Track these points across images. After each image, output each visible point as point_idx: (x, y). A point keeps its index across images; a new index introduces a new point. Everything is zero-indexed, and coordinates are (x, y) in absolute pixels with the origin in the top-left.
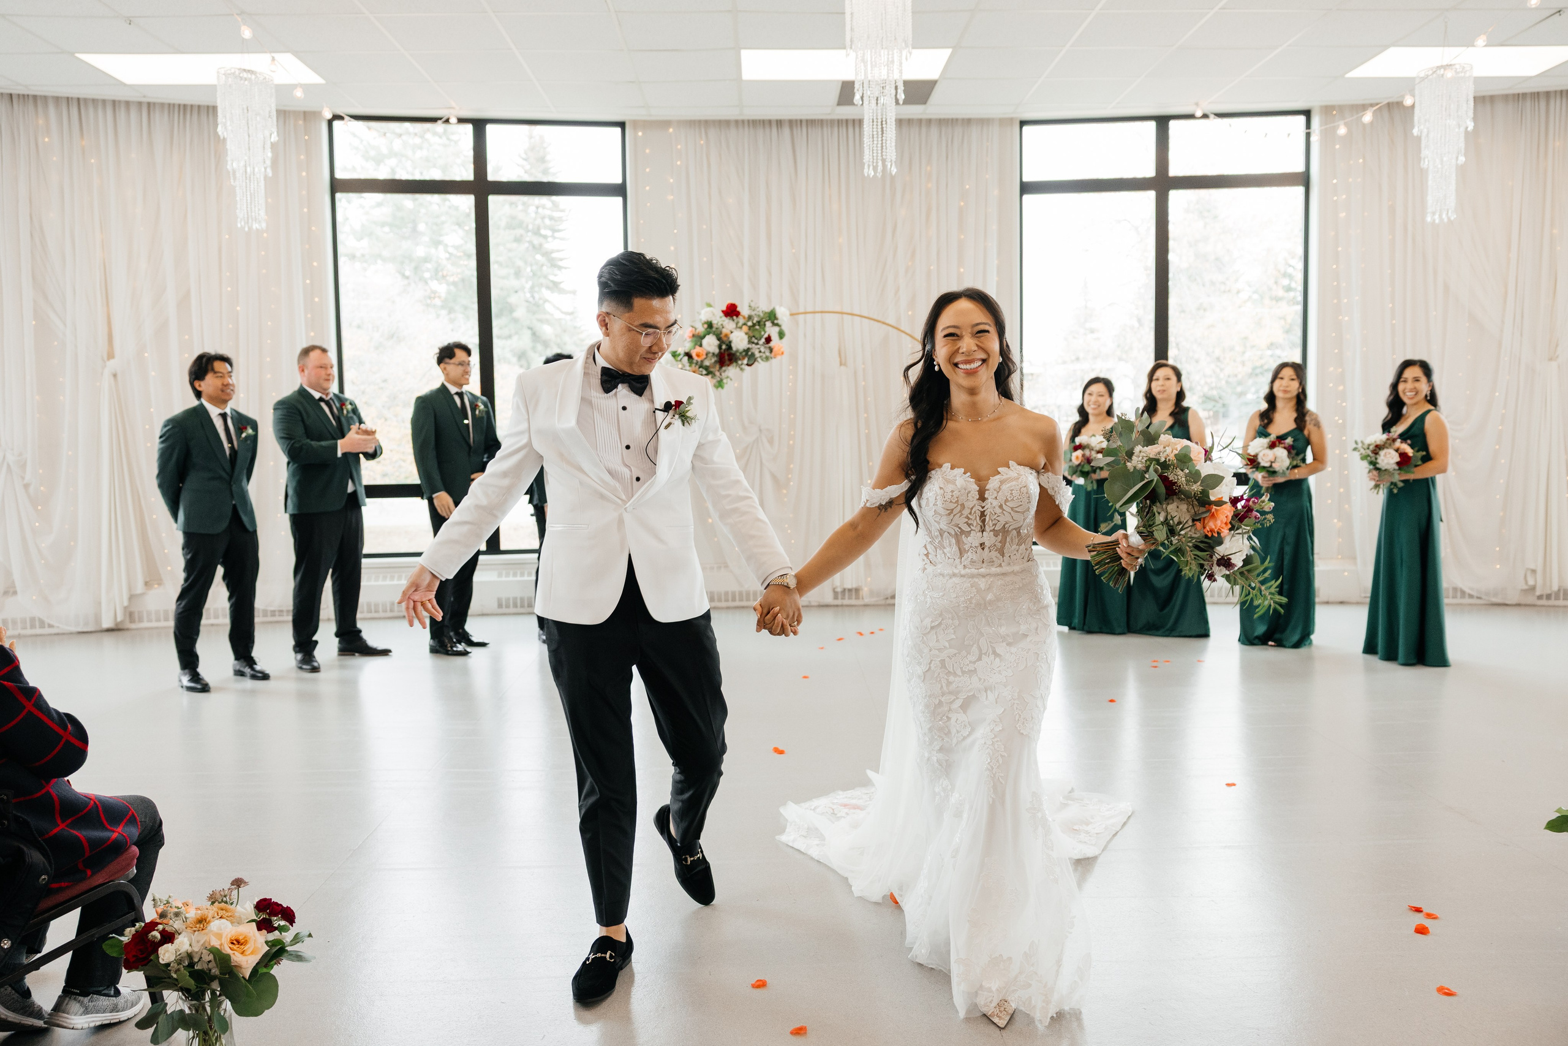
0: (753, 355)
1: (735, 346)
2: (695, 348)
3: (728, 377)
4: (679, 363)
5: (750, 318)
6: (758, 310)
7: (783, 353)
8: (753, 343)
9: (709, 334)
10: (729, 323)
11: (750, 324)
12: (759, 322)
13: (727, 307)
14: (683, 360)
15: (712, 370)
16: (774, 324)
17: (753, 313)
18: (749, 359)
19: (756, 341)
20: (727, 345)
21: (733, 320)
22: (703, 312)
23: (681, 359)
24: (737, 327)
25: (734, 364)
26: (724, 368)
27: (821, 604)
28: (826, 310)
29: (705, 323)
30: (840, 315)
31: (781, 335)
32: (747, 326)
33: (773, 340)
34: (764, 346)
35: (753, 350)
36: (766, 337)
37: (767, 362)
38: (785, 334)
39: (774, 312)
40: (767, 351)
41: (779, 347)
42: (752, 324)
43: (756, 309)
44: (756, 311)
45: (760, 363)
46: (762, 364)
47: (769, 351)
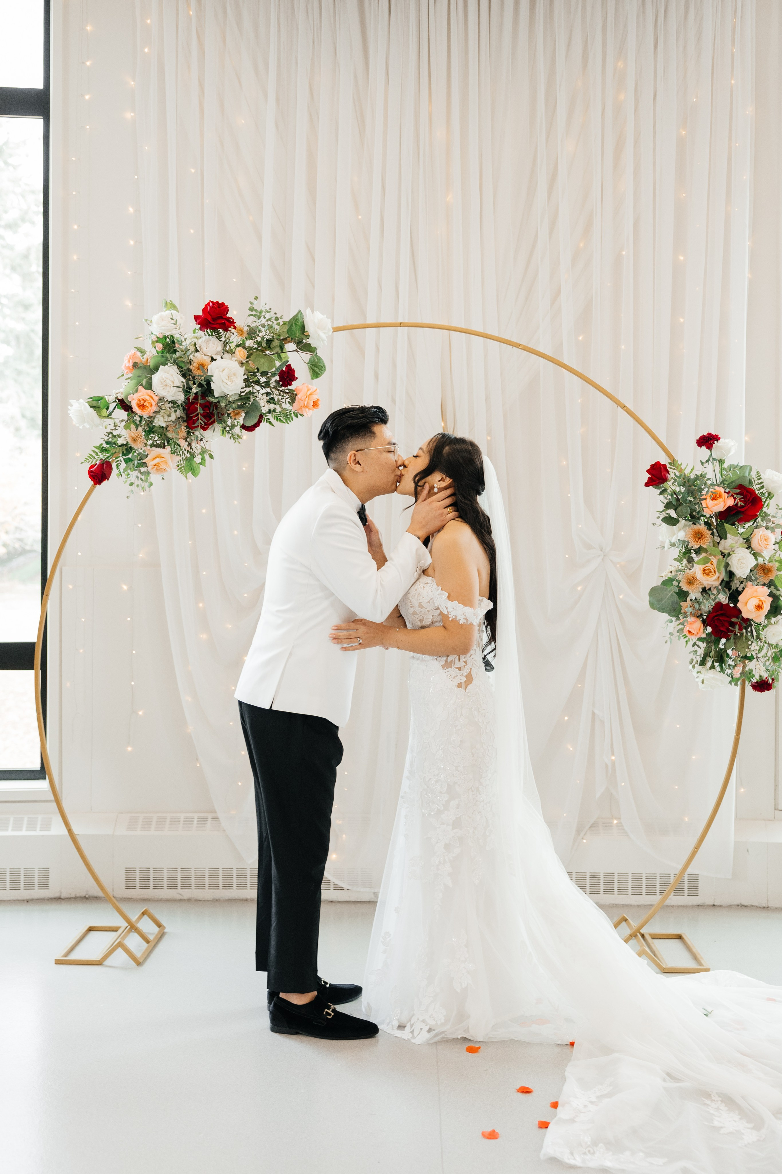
0: (256, 406)
1: (218, 388)
2: (137, 391)
3: (203, 452)
4: (108, 421)
5: (252, 333)
6: (268, 316)
7: (315, 404)
8: (258, 382)
9: (164, 364)
10: (207, 341)
11: (249, 343)
12: (269, 341)
13: (204, 310)
14: (113, 416)
15: (169, 435)
16: (304, 346)
17: (259, 323)
18: (247, 414)
19: (263, 380)
20: (200, 385)
21: (219, 338)
22: (155, 318)
23: (110, 414)
24: (225, 351)
25: (218, 427)
26: (197, 433)
29: (158, 340)
31: (315, 368)
32: (244, 348)
33: (297, 378)
34: (278, 390)
35: (256, 397)
36: (282, 370)
37: (288, 424)
38: (320, 364)
39: (300, 320)
40: (283, 400)
41: (308, 390)
42: (256, 346)
43: (264, 314)
44: (265, 318)
45: (271, 423)
46: (273, 426)
47: (288, 400)
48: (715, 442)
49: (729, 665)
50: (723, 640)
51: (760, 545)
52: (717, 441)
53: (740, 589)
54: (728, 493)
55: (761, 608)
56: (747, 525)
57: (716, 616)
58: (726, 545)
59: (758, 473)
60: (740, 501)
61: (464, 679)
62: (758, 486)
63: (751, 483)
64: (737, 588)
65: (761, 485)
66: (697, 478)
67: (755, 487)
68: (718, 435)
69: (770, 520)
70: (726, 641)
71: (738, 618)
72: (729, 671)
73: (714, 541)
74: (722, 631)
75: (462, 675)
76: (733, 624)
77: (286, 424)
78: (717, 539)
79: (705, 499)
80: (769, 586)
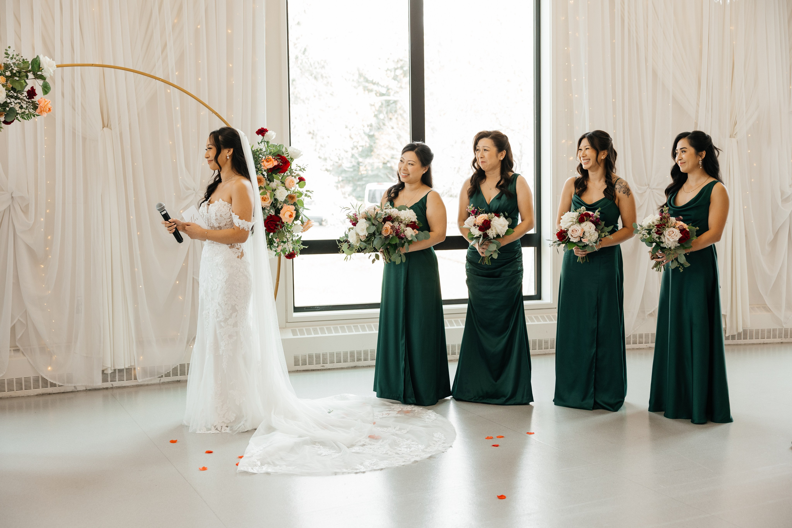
0: (12, 110)
6: (17, 58)
7: (49, 110)
8: (12, 97)
11: (8, 74)
12: (19, 72)
16: (38, 76)
17: (10, 62)
18: (7, 116)
19: (15, 94)
27: (88, 388)
28: (86, 63)
30: (102, 68)
31: (46, 89)
32: (4, 76)
33: (37, 95)
34: (26, 101)
35: (12, 105)
36: (29, 90)
37: (29, 120)
38: (48, 87)
39: (39, 61)
40: (29, 107)
41: (45, 102)
42: (10, 75)
43: (16, 56)
44: (15, 59)
45: (19, 120)
46: (20, 121)
47: (31, 107)
48: (266, 132)
49: (275, 246)
50: (272, 234)
51: (290, 185)
52: (267, 132)
53: (280, 207)
54: (274, 159)
55: (292, 216)
56: (283, 174)
57: (269, 221)
58: (273, 185)
59: (286, 148)
60: (281, 162)
61: (240, 254)
62: (286, 155)
63: (283, 153)
64: (278, 207)
65: (287, 155)
66: (258, 151)
67: (285, 156)
68: (267, 129)
69: (293, 172)
70: (273, 234)
71: (280, 222)
72: (274, 249)
73: (267, 183)
74: (271, 229)
75: (239, 252)
76: (277, 225)
77: (28, 120)
78: (268, 182)
79: (263, 162)
80: (295, 206)
